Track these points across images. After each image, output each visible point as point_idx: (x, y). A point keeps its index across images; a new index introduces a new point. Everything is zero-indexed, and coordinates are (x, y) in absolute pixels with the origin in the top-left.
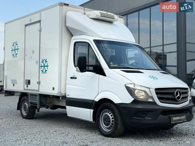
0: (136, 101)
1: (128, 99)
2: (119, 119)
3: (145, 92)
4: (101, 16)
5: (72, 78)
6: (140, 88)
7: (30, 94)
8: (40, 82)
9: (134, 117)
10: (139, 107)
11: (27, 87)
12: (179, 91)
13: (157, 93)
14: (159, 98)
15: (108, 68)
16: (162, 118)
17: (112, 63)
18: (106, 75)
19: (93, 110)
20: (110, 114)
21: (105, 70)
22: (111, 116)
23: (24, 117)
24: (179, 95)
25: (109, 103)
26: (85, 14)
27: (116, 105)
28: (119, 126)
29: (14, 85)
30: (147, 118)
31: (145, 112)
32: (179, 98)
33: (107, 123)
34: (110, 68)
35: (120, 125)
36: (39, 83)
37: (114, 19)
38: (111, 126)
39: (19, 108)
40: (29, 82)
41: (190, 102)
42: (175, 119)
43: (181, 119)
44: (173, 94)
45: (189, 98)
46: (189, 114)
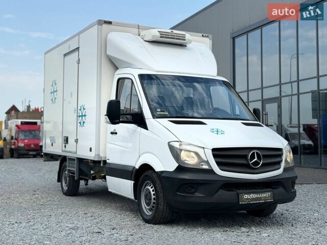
0: (181, 169)
1: (171, 165)
2: (161, 195)
3: (197, 154)
4: (161, 37)
5: (112, 133)
6: (189, 148)
7: (69, 158)
8: (78, 139)
9: (178, 193)
10: (186, 176)
11: (65, 147)
12: (257, 152)
13: (215, 156)
14: (218, 164)
15: (152, 117)
16: (223, 195)
17: (159, 110)
18: (149, 128)
19: (133, 182)
20: (152, 188)
21: (147, 121)
22: (153, 191)
23: (64, 193)
24: (256, 159)
25: (150, 172)
26: (139, 35)
27: (157, 173)
28: (161, 207)
29: (52, 145)
30: (197, 194)
33: (147, 202)
34: (154, 118)
35: (162, 205)
36: (77, 141)
37: (184, 40)
38: (153, 207)
40: (66, 140)
41: (285, 170)
42: (248, 197)
43: (260, 199)
44: (245, 157)
45: (283, 165)
46: (280, 190)
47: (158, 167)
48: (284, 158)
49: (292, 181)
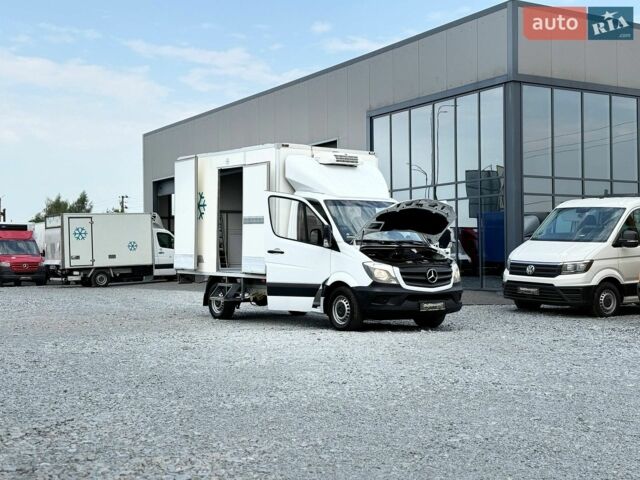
0: (375, 284)
1: (366, 282)
2: (356, 307)
3: (388, 272)
4: (337, 161)
9: (372, 304)
10: (378, 290)
12: (433, 271)
13: (402, 274)
14: (405, 280)
15: (343, 241)
16: (408, 304)
18: (340, 251)
19: (324, 298)
20: (345, 301)
21: (339, 245)
22: (347, 303)
23: (215, 316)
24: (433, 276)
25: (343, 288)
26: (313, 157)
27: (352, 289)
28: (356, 316)
30: (389, 304)
31: (386, 297)
32: (433, 279)
33: (341, 313)
34: (346, 243)
37: (357, 162)
38: (347, 317)
39: (207, 302)
41: (454, 285)
42: (427, 306)
43: (435, 307)
44: (424, 274)
45: (452, 281)
46: (451, 301)
47: (353, 283)
48: (453, 274)
49: (459, 294)
